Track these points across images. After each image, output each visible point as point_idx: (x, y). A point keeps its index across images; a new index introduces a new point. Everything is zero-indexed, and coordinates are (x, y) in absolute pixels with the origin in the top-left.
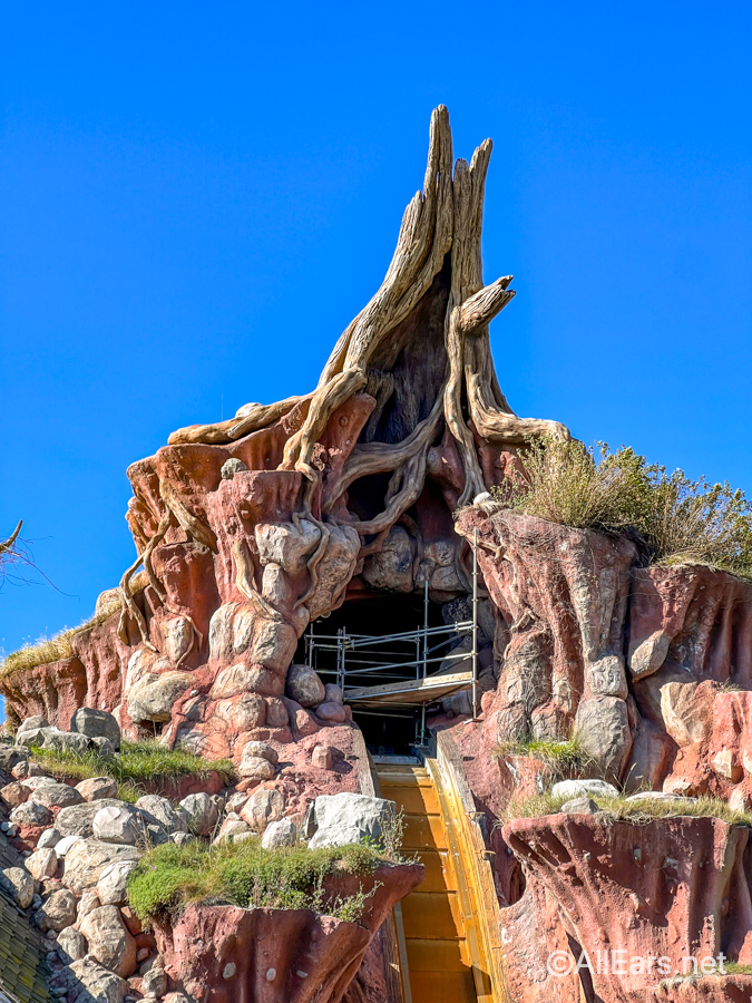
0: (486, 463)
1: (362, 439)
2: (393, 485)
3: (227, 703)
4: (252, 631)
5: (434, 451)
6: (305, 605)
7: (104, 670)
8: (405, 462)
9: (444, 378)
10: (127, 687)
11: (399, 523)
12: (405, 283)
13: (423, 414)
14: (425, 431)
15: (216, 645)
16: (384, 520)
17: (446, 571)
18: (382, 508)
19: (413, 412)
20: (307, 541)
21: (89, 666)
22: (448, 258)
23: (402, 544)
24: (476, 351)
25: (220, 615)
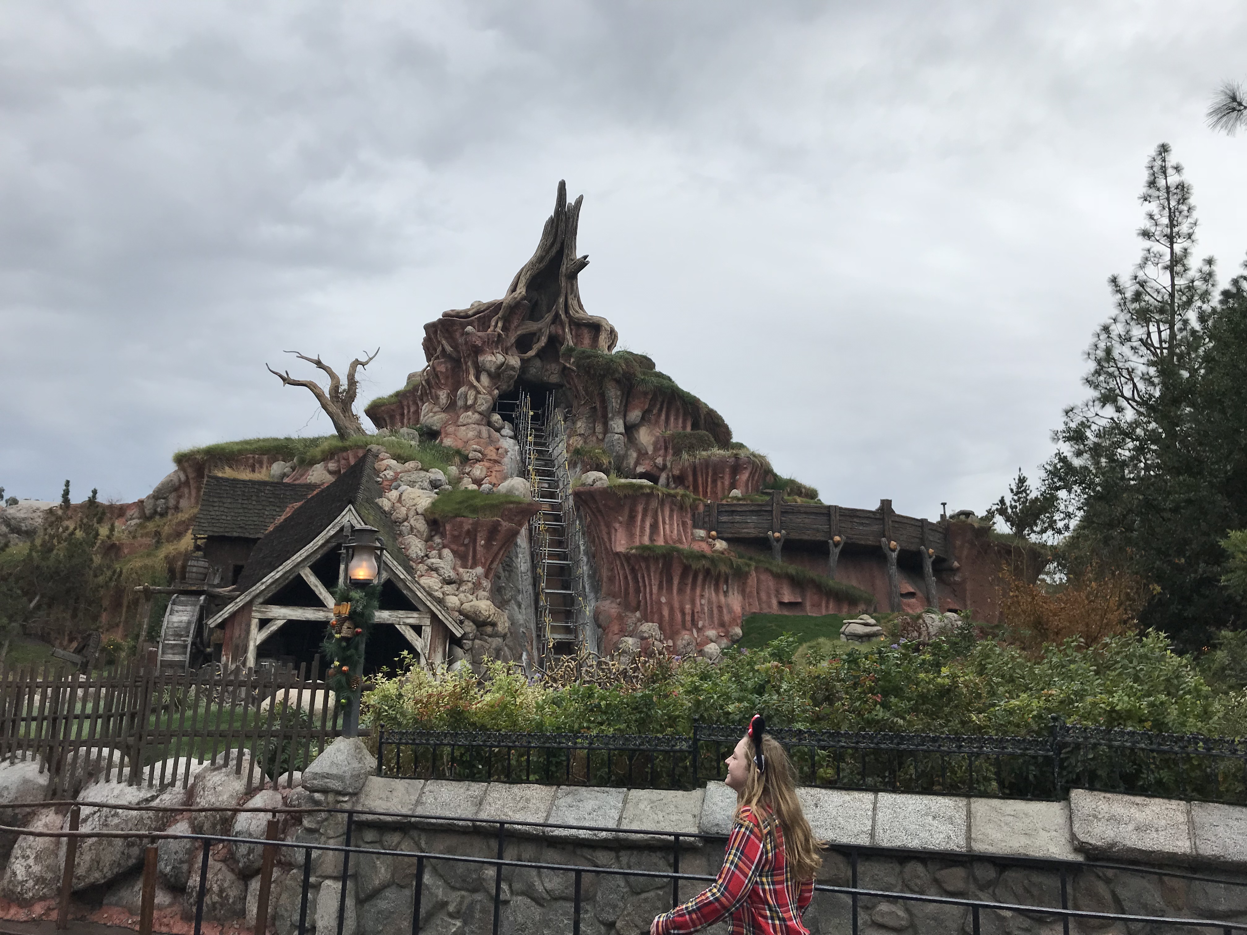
0: (573, 333)
1: (523, 320)
2: (535, 340)
3: (464, 428)
4: (476, 398)
5: (553, 326)
6: (497, 388)
7: (412, 410)
8: (540, 330)
9: (557, 295)
10: (422, 418)
11: (538, 355)
12: (544, 254)
13: (549, 310)
14: (549, 317)
15: (460, 403)
16: (531, 353)
17: (556, 376)
18: (531, 349)
19: (545, 308)
20: (498, 362)
21: (406, 408)
22: (562, 244)
23: (538, 363)
24: (572, 285)
25: (462, 390)
